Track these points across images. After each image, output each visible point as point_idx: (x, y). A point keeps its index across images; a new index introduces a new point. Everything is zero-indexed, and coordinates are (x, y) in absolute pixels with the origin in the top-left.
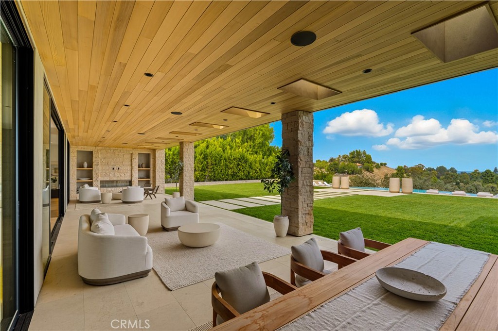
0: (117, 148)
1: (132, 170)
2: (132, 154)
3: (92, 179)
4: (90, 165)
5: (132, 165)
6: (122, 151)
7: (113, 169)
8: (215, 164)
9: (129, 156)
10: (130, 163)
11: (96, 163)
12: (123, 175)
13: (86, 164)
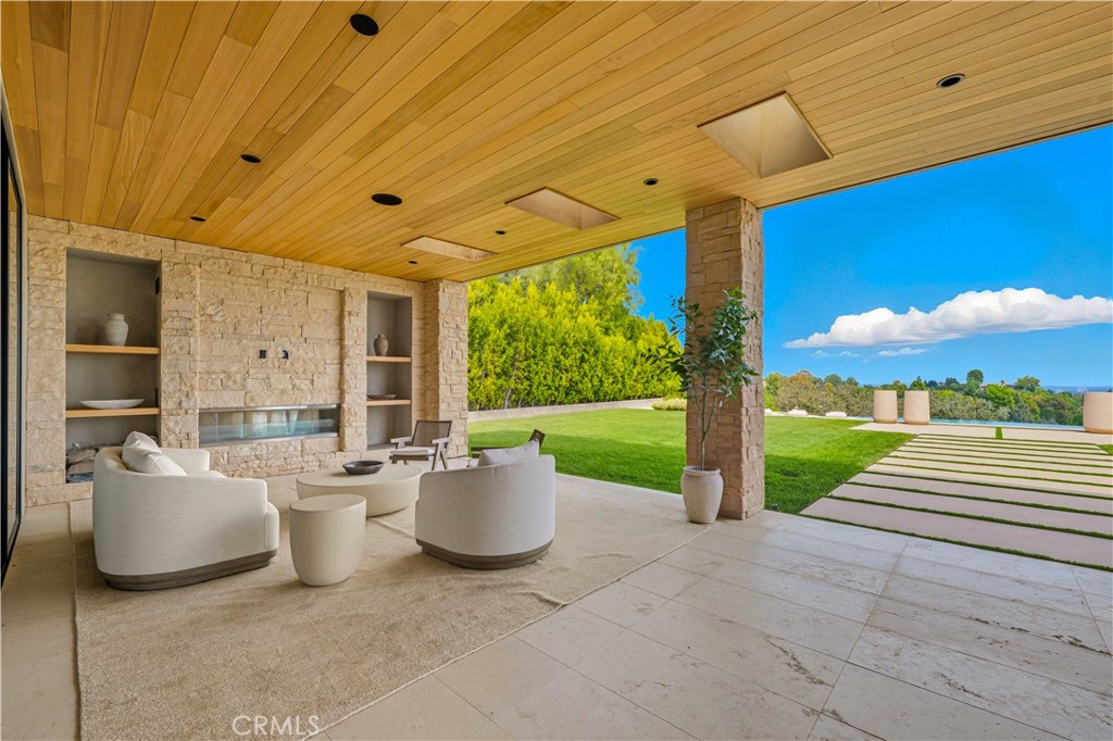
0: (279, 261)
1: (341, 363)
2: (342, 293)
3: (156, 404)
4: (147, 331)
5: (341, 339)
6: (301, 277)
7: (263, 354)
8: (534, 357)
9: (328, 302)
10: (332, 333)
11: (177, 324)
12: (305, 385)
13: (119, 328)
